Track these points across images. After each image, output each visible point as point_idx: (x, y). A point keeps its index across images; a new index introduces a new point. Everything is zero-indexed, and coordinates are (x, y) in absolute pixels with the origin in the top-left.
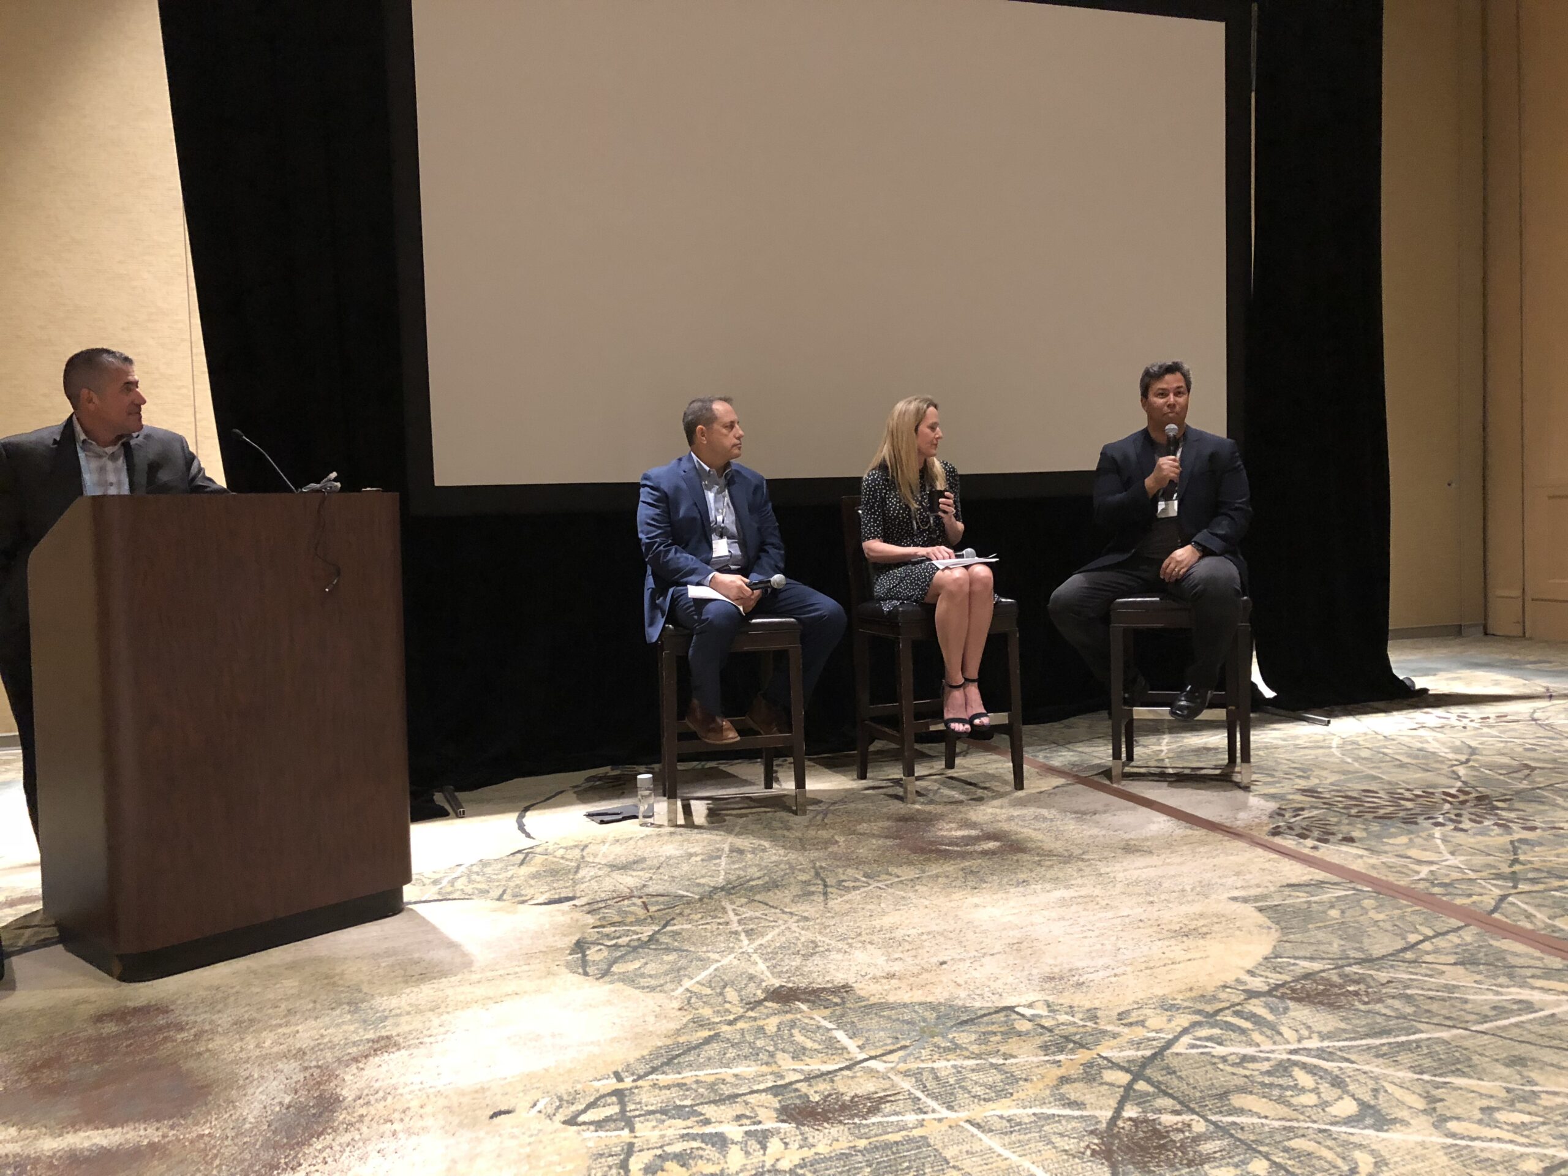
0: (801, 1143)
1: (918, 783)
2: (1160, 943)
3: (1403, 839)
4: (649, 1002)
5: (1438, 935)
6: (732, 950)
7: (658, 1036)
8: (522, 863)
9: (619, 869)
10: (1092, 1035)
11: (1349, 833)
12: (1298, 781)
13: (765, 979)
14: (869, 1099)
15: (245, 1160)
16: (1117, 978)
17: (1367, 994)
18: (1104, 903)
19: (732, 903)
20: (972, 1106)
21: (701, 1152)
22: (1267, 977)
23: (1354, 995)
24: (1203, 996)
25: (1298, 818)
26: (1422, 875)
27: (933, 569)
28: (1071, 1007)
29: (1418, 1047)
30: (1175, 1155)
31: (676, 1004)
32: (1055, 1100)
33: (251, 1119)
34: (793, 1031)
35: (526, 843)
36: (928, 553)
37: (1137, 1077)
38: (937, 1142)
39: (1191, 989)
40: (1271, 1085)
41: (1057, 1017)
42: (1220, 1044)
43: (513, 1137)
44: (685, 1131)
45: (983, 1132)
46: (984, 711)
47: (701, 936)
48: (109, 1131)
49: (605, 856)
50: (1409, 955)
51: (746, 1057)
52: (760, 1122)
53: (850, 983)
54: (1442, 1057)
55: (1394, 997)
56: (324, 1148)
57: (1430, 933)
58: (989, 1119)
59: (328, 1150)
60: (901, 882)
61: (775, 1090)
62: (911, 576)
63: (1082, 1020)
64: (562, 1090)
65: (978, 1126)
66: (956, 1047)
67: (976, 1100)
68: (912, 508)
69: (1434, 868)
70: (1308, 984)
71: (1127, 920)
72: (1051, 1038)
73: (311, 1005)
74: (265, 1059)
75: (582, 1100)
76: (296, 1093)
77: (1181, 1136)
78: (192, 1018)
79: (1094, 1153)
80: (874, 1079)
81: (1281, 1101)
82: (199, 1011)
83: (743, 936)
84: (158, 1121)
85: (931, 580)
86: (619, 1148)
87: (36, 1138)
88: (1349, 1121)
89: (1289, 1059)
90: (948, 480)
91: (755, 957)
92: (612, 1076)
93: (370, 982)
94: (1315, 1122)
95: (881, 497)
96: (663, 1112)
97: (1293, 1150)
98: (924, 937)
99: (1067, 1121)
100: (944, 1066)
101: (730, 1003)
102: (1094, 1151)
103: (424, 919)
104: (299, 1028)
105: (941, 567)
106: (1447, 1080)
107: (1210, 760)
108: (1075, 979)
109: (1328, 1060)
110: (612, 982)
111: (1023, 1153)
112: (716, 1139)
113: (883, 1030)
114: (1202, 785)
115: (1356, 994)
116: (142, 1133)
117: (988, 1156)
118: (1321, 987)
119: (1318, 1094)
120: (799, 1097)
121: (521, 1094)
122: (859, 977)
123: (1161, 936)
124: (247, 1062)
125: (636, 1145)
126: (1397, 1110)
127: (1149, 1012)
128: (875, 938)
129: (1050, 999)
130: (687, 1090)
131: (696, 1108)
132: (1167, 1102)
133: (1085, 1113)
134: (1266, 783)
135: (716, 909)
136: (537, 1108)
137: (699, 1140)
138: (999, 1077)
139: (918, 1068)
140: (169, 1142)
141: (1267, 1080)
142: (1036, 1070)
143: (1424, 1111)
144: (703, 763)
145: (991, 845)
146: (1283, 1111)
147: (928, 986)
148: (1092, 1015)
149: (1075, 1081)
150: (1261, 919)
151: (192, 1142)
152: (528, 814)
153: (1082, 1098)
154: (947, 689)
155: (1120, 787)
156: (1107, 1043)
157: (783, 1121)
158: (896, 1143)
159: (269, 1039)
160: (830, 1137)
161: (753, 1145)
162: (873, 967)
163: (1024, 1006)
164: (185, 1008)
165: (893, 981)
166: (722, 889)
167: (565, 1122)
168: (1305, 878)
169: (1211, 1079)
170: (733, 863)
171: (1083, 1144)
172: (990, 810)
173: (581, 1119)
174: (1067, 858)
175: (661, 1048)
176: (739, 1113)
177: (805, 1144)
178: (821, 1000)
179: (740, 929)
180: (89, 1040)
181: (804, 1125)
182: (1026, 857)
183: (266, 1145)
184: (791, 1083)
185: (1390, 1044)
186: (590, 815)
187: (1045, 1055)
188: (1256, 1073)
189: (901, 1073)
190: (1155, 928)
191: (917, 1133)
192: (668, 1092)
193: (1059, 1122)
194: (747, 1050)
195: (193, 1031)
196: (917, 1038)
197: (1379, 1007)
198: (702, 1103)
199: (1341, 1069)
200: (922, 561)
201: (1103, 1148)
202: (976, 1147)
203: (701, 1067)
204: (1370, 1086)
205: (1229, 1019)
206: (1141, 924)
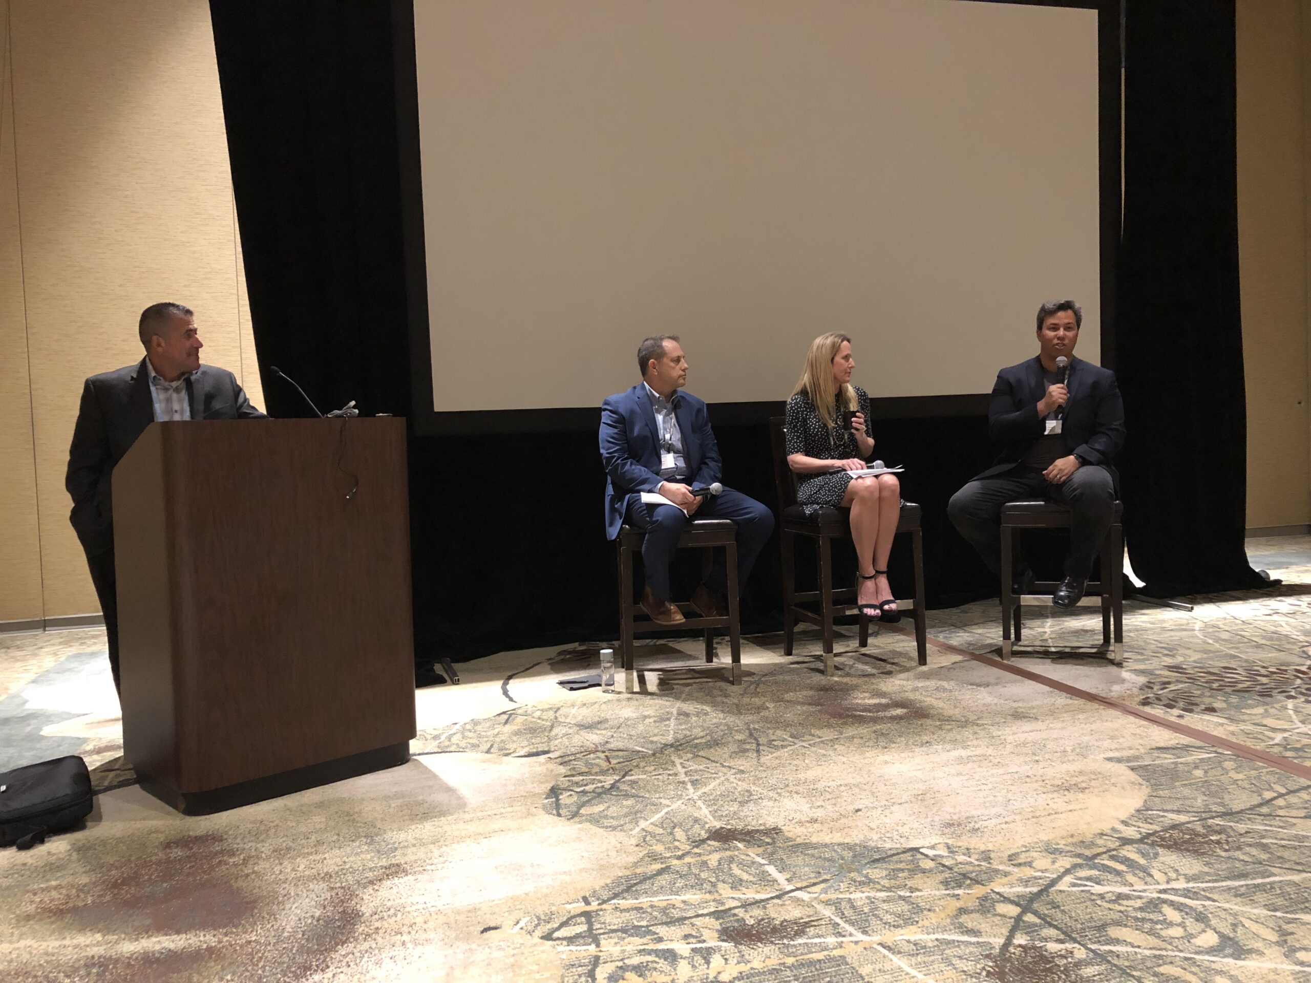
0: (740, 959)
1: (836, 659)
2: (1044, 796)
3: (1260, 710)
4: (614, 839)
5: (1290, 792)
6: (680, 797)
7: (620, 868)
8: (506, 722)
9: (586, 728)
10: (986, 873)
11: (1210, 704)
12: (1165, 658)
13: (708, 821)
14: (796, 923)
15: (284, 963)
16: (1007, 825)
17: (1228, 842)
18: (996, 761)
19: (681, 758)
20: (884, 932)
21: (655, 965)
22: (1139, 827)
23: (1216, 843)
24: (1082, 842)
25: (1165, 691)
26: (1277, 741)
27: (848, 478)
28: (968, 849)
29: (1272, 888)
30: (1060, 978)
31: (634, 841)
32: (955, 928)
33: (289, 929)
34: (731, 865)
35: (509, 706)
36: (843, 465)
37: (1025, 910)
38: (854, 961)
39: (1072, 836)
40: (1143, 920)
41: (956, 857)
42: (1098, 883)
43: (500, 949)
44: (642, 947)
45: (893, 953)
46: (892, 598)
47: (654, 784)
48: (175, 937)
49: (574, 717)
50: (1265, 810)
51: (692, 887)
52: (704, 941)
53: (779, 826)
54: (1292, 896)
55: (1251, 846)
56: (348, 954)
57: (1283, 791)
58: (899, 943)
59: (350, 956)
60: (822, 742)
61: (717, 915)
62: (829, 484)
63: (977, 860)
64: (540, 911)
65: (889, 948)
66: (869, 882)
67: (887, 927)
68: (829, 427)
69: (1286, 735)
70: (1175, 833)
71: (1016, 776)
72: (951, 875)
73: (336, 837)
74: (300, 881)
75: (556, 920)
76: (325, 908)
77: (1065, 961)
78: (241, 846)
79: (989, 974)
80: (800, 907)
81: (1151, 933)
82: (246, 840)
83: (689, 786)
84: (215, 929)
85: (846, 487)
86: (587, 960)
87: (117, 942)
88: (1211, 951)
89: (1159, 898)
90: (859, 402)
91: (700, 803)
92: (581, 900)
93: (383, 819)
94: (1181, 951)
95: (803, 418)
96: (624, 931)
97: (1162, 974)
98: (843, 788)
99: (966, 946)
100: (859, 896)
101: (678, 841)
102: (988, 972)
103: (426, 768)
104: (326, 855)
105: (855, 477)
106: (1297, 916)
107: (1087, 640)
108: (973, 824)
109: (1193, 899)
110: (580, 822)
111: (927, 972)
112: (668, 955)
113: (808, 865)
114: (1080, 662)
115: (1218, 842)
116: (202, 938)
117: (897, 974)
118: (1188, 837)
119: (1184, 927)
120: (738, 921)
121: (506, 914)
122: (787, 821)
123: (1045, 790)
124: (285, 882)
125: (601, 958)
126: (1253, 941)
127: (1035, 854)
128: (800, 789)
129: (950, 842)
130: (644, 913)
131: (651, 928)
132: (1052, 932)
133: (981, 940)
134: (1136, 660)
135: (667, 763)
136: (519, 926)
137: (654, 955)
138: (906, 907)
139: (837, 898)
140: (223, 947)
141: (1139, 915)
142: (938, 902)
143: (1277, 943)
144: (655, 641)
145: (899, 711)
146: (1153, 941)
147: (845, 830)
148: (986, 856)
149: (972, 912)
150: (1133, 776)
151: (241, 947)
152: (511, 681)
153: (978, 927)
154: (860, 579)
155: (1009, 663)
156: (1000, 880)
157: (723, 941)
158: (819, 961)
159: (302, 864)
160: (764, 955)
161: (699, 959)
162: (798, 813)
163: (928, 848)
164: (236, 838)
165: (815, 825)
166: (672, 745)
167: (542, 938)
168: (1172, 743)
169: (1090, 913)
170: (681, 724)
171: (979, 966)
172: (898, 682)
173: (556, 935)
174: (964, 723)
175: (621, 877)
176: (687, 933)
177: (742, 960)
178: (755, 840)
179: (686, 779)
180: (159, 863)
181: (741, 944)
182: (929, 722)
183: (301, 950)
184: (730, 909)
185: (1247, 885)
186: (561, 683)
187: (946, 890)
188: (1130, 909)
189: (823, 902)
190: (1041, 783)
191: (837, 953)
192: (628, 914)
193: (959, 946)
194: (693, 881)
195: (242, 857)
196: (837, 873)
197: (1238, 854)
198: (656, 924)
199: (1204, 906)
200: (838, 472)
201: (997, 970)
202: (888, 966)
203: (656, 893)
204: (1230, 921)
205: (1106, 862)
206: (1028, 780)
